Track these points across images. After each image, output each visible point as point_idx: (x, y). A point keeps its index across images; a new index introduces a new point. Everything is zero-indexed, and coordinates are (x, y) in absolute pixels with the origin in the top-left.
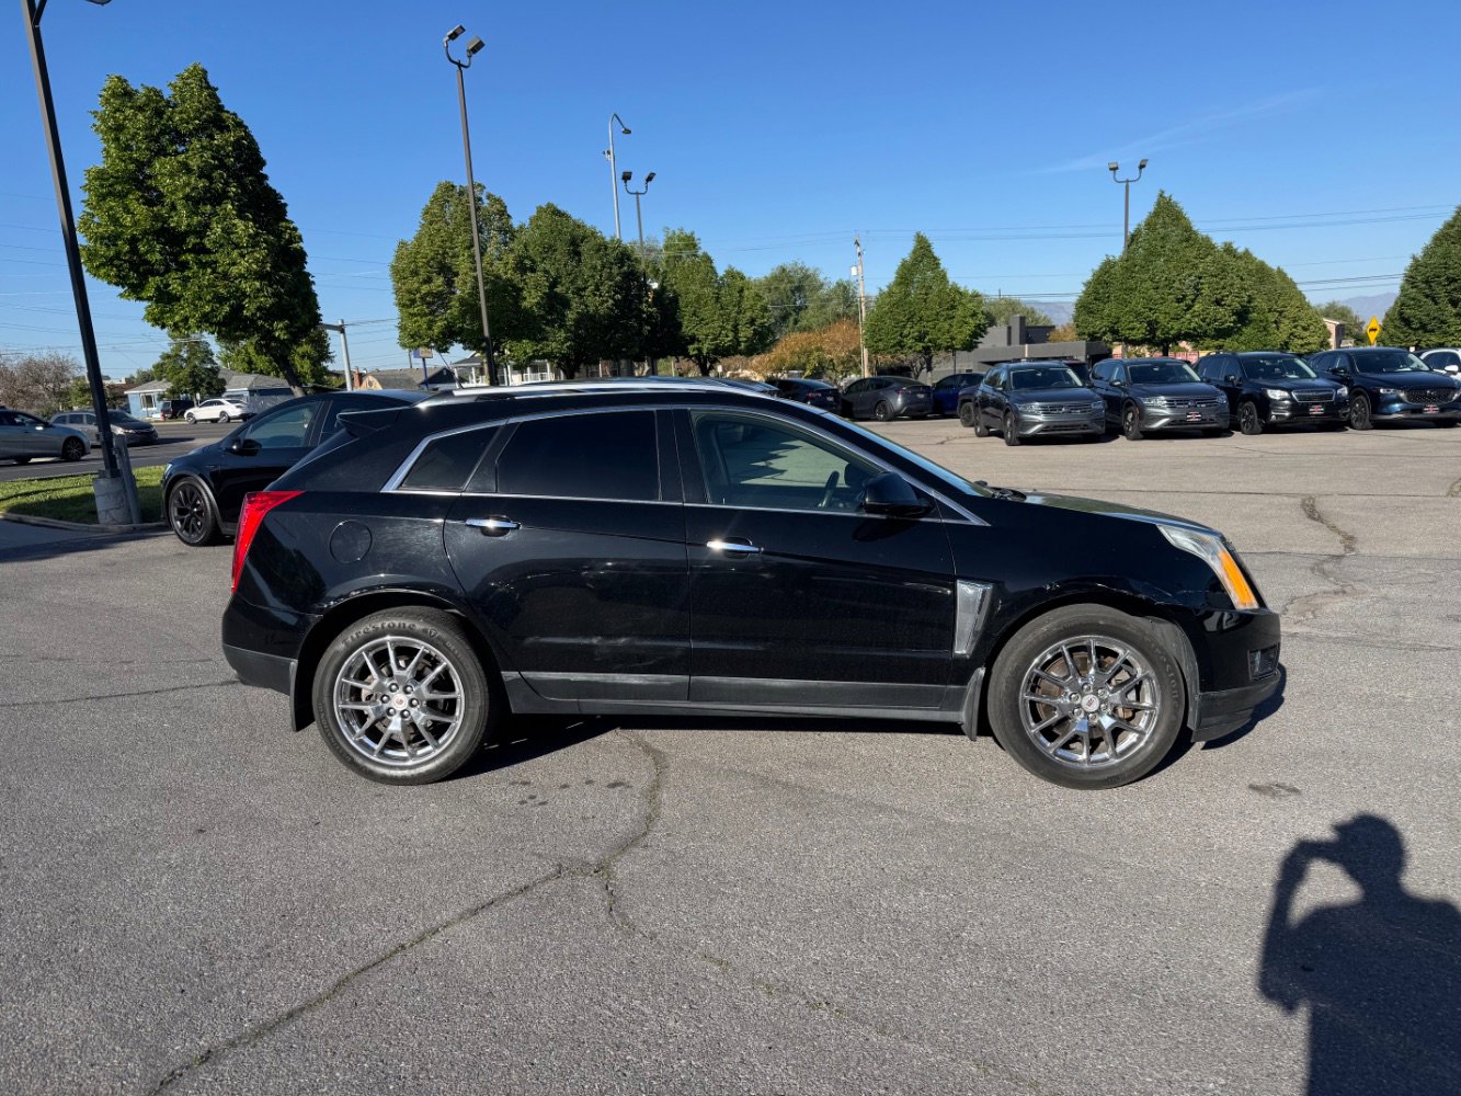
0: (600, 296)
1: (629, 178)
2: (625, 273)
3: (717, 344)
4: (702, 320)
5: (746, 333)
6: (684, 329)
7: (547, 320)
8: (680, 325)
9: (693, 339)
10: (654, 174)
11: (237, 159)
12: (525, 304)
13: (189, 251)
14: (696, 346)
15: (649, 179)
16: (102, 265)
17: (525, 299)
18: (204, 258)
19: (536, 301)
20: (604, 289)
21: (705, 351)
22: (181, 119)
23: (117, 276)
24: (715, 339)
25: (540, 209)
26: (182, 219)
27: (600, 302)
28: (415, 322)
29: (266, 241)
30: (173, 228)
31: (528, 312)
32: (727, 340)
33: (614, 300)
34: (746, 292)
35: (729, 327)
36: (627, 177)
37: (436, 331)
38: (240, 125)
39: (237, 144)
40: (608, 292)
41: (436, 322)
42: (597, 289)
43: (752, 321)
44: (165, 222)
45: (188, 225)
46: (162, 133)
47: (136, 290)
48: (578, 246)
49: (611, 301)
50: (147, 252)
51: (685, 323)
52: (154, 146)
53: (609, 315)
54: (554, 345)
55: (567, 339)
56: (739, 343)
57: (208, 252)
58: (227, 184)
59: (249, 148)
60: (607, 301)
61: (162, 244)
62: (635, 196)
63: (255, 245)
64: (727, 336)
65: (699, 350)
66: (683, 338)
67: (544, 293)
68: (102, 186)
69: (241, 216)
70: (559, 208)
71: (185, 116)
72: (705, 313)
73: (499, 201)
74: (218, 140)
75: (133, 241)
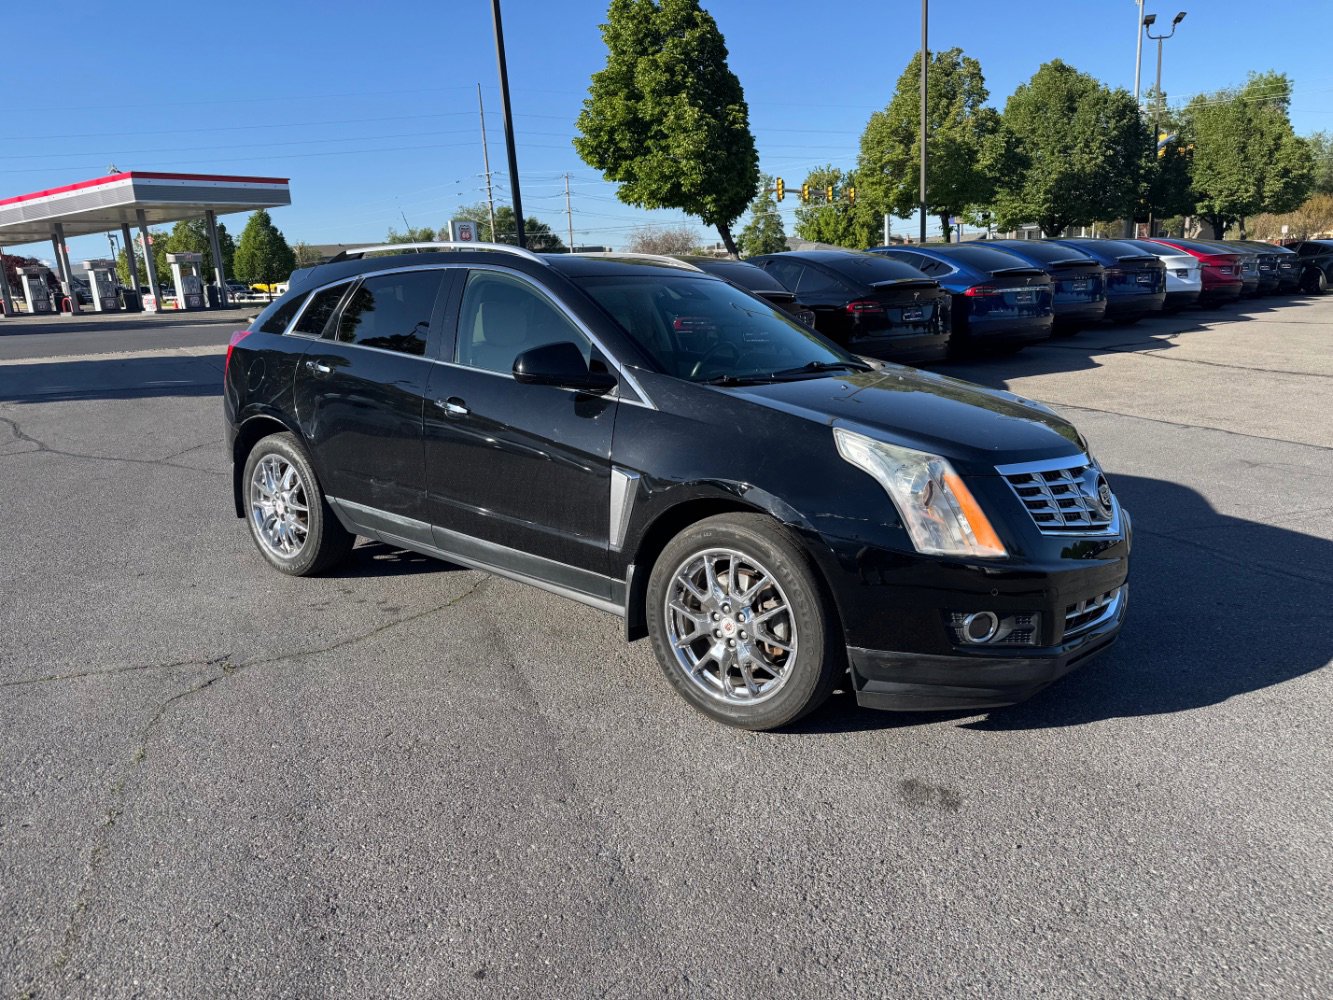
0: (1091, 153)
1: (1152, 21)
2: (1122, 127)
3: (1232, 201)
4: (1219, 173)
5: (1273, 185)
6: (1194, 185)
7: (1003, 182)
8: (1190, 181)
9: (1203, 196)
10: (1185, 14)
11: (701, 52)
12: (977, 167)
13: (651, 138)
14: (1206, 203)
15: (1178, 19)
16: (590, 153)
17: (978, 161)
18: (663, 143)
19: (989, 162)
20: (1094, 146)
21: (1217, 210)
22: (662, 22)
23: (599, 162)
24: (1232, 195)
25: (1044, 67)
26: (647, 109)
27: (1087, 160)
28: (875, 190)
29: (707, 124)
30: (642, 118)
31: (980, 175)
32: (1246, 196)
33: (1105, 156)
34: (1285, 140)
35: (1251, 180)
36: (1149, 21)
37: (892, 198)
38: (707, 20)
39: (702, 39)
40: (1099, 148)
41: (892, 189)
42: (1087, 145)
43: (1286, 172)
44: (635, 114)
45: (652, 115)
46: (646, 36)
47: (612, 172)
48: (1075, 101)
49: (1101, 158)
50: (621, 140)
51: (1197, 178)
52: (639, 48)
53: (1096, 173)
54: (1032, 207)
55: (1046, 201)
56: (1262, 199)
57: (666, 137)
58: (686, 76)
59: (713, 40)
60: (1097, 158)
61: (632, 132)
62: (1158, 40)
63: (699, 128)
64: (1247, 191)
65: (1210, 208)
66: (1191, 195)
67: (1001, 155)
68: (601, 87)
69: (692, 104)
70: (1064, 63)
71: (664, 19)
72: (1223, 165)
73: (975, 64)
74: (687, 36)
75: (612, 132)
